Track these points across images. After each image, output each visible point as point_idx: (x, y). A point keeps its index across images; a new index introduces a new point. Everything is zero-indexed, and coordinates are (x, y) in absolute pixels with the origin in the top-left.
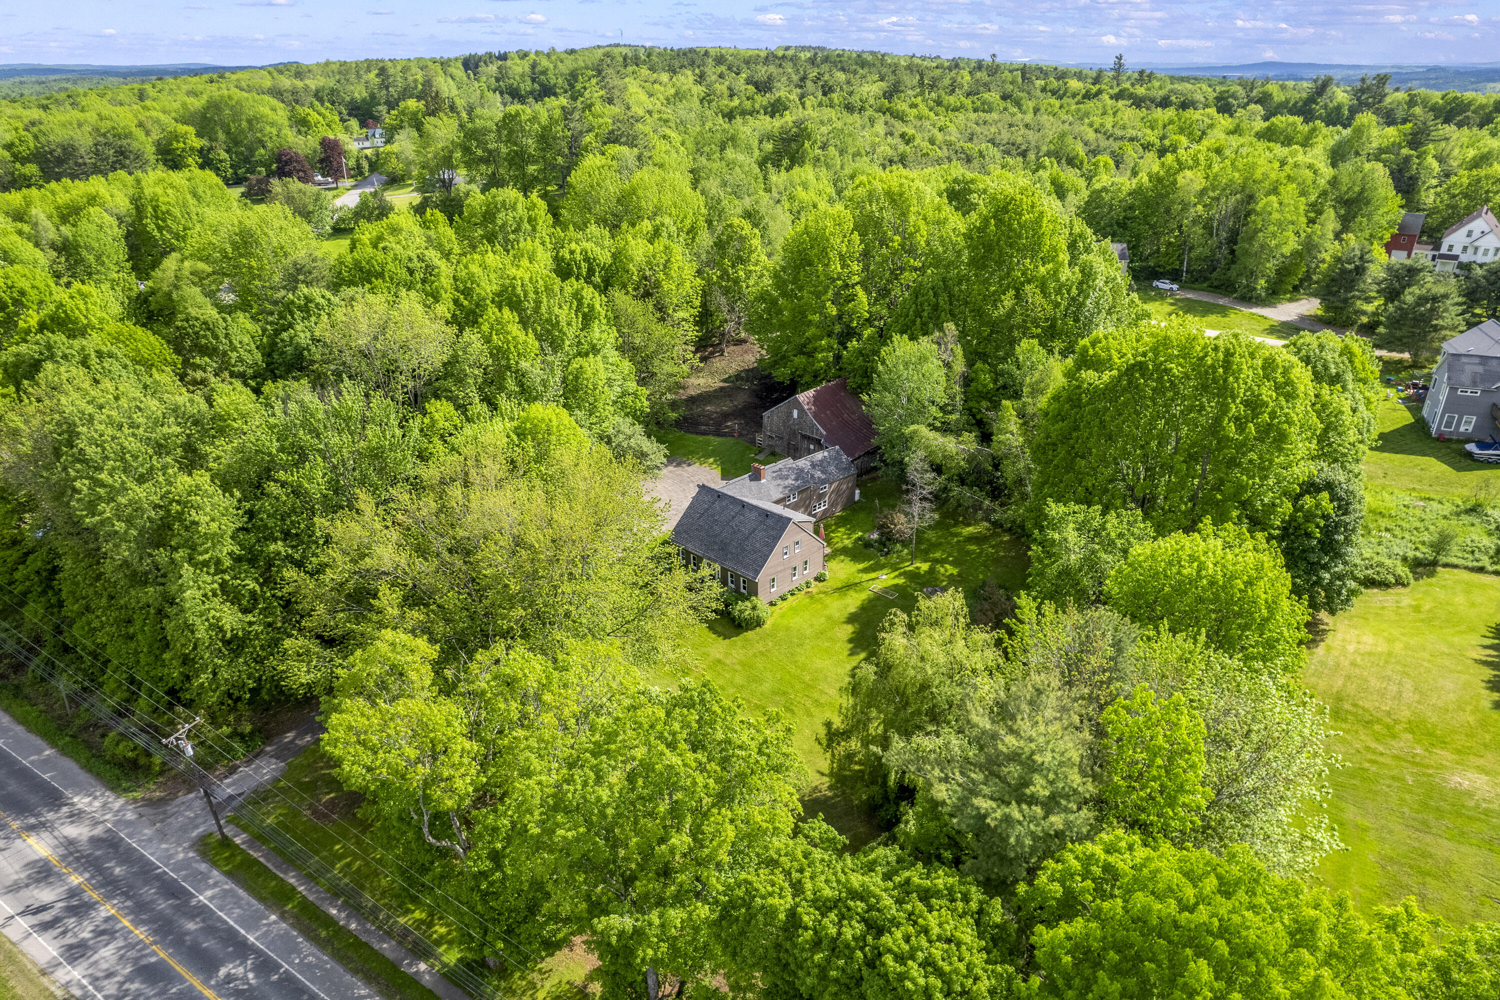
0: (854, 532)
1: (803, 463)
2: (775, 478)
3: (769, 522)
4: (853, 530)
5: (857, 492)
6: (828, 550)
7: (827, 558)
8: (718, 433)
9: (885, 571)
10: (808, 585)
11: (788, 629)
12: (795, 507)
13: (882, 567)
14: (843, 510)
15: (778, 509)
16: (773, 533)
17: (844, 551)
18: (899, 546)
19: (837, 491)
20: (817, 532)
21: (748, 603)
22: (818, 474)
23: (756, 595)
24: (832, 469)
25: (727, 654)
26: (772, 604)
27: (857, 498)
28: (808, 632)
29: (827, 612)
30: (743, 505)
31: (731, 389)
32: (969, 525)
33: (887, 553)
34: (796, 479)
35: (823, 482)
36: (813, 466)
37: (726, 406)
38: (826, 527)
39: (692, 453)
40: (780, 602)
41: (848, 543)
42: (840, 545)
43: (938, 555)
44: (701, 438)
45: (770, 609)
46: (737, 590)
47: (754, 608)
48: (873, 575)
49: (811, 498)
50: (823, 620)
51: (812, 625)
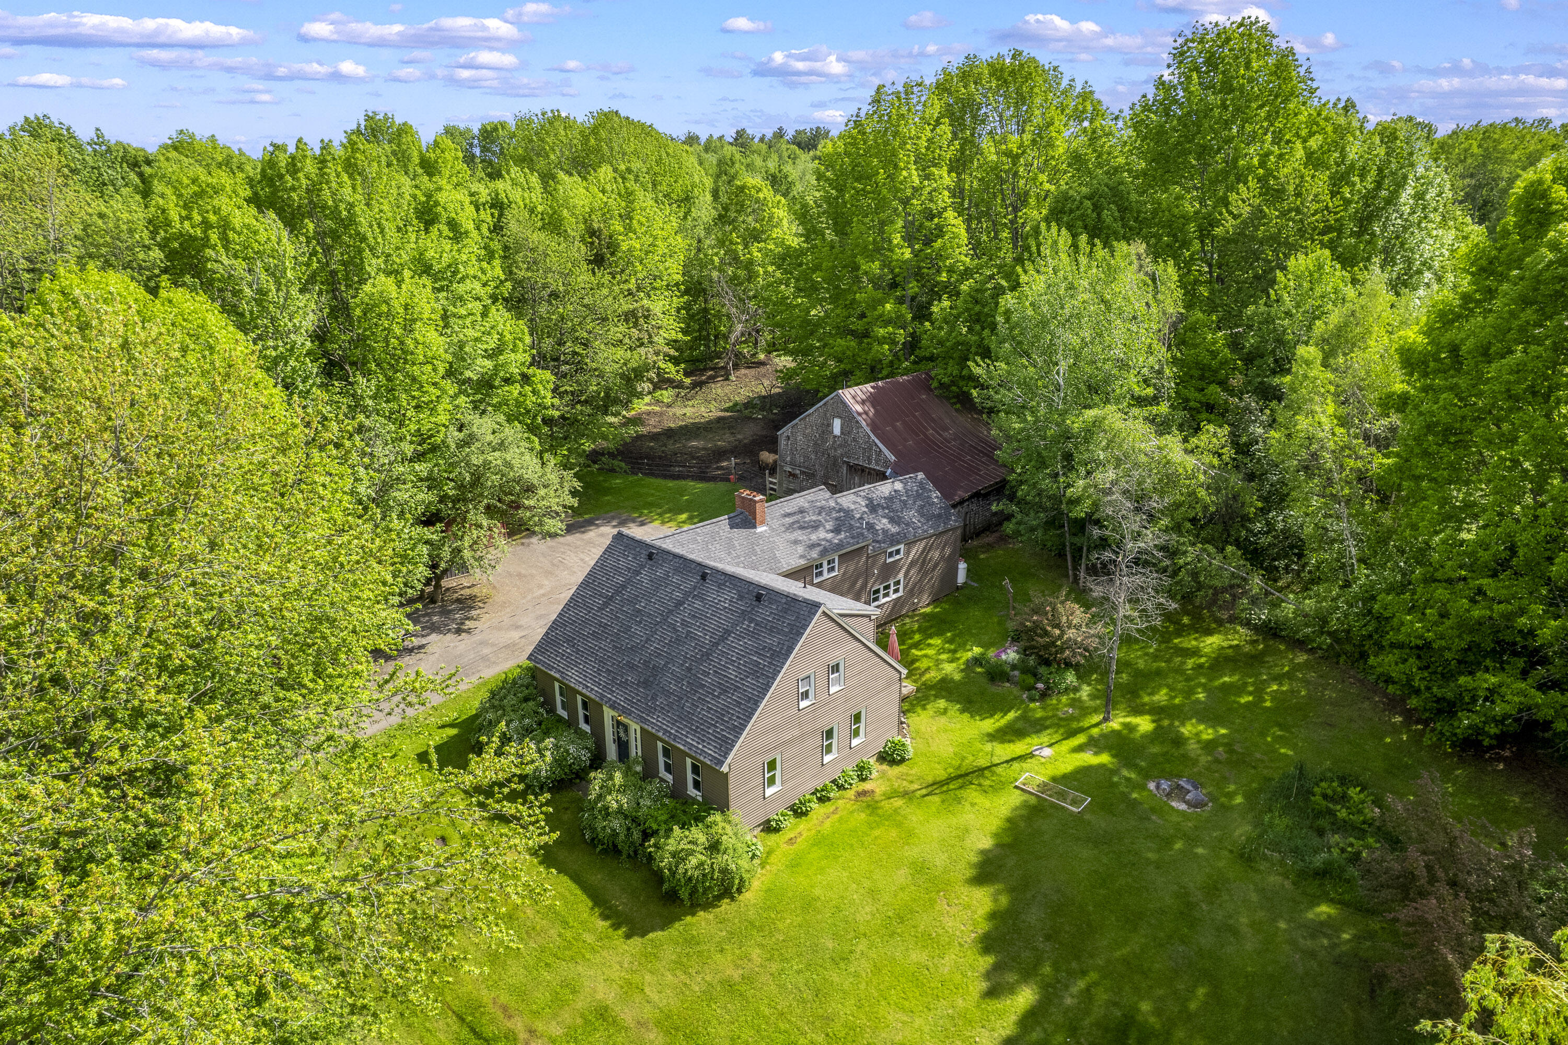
0: (963, 646)
1: (851, 500)
2: (790, 528)
3: (765, 613)
4: (958, 642)
5: (962, 566)
6: (909, 687)
7: (909, 704)
8: (702, 477)
9: (1045, 738)
10: (862, 773)
11: (808, 904)
12: (835, 588)
13: (1037, 727)
14: (935, 601)
15: (794, 588)
16: (772, 641)
17: (944, 688)
18: (1070, 678)
19: (921, 562)
20: (882, 641)
21: (698, 834)
22: (883, 523)
23: (723, 807)
24: (911, 515)
25: (630, 988)
26: (769, 828)
27: (961, 578)
28: (865, 914)
29: (912, 853)
30: (704, 573)
31: (736, 419)
32: (1209, 632)
33: (1044, 695)
34: (837, 531)
35: (894, 540)
36: (873, 507)
37: (723, 441)
38: (903, 636)
39: (650, 506)
40: (790, 822)
41: (950, 669)
42: (933, 676)
43: (1161, 697)
44: (671, 484)
45: (762, 843)
46: (677, 792)
47: (714, 847)
48: (1019, 747)
49: (867, 573)
50: (902, 876)
51: (873, 893)
